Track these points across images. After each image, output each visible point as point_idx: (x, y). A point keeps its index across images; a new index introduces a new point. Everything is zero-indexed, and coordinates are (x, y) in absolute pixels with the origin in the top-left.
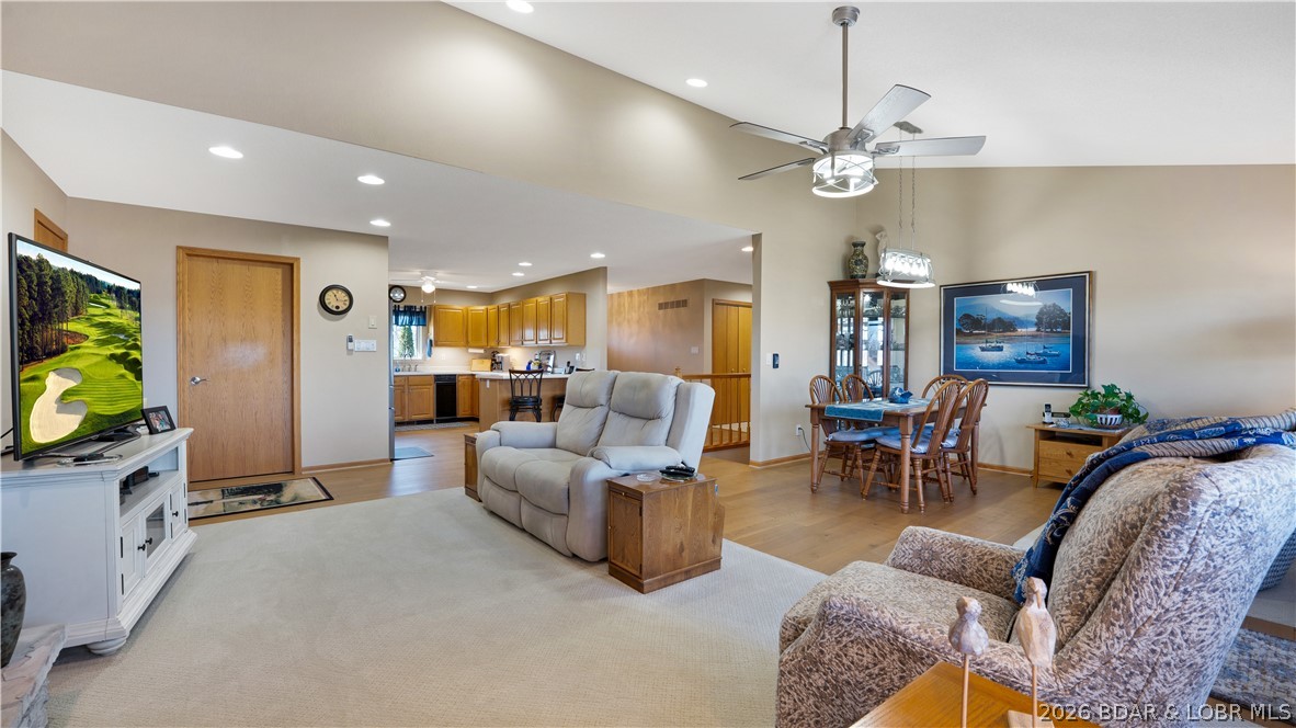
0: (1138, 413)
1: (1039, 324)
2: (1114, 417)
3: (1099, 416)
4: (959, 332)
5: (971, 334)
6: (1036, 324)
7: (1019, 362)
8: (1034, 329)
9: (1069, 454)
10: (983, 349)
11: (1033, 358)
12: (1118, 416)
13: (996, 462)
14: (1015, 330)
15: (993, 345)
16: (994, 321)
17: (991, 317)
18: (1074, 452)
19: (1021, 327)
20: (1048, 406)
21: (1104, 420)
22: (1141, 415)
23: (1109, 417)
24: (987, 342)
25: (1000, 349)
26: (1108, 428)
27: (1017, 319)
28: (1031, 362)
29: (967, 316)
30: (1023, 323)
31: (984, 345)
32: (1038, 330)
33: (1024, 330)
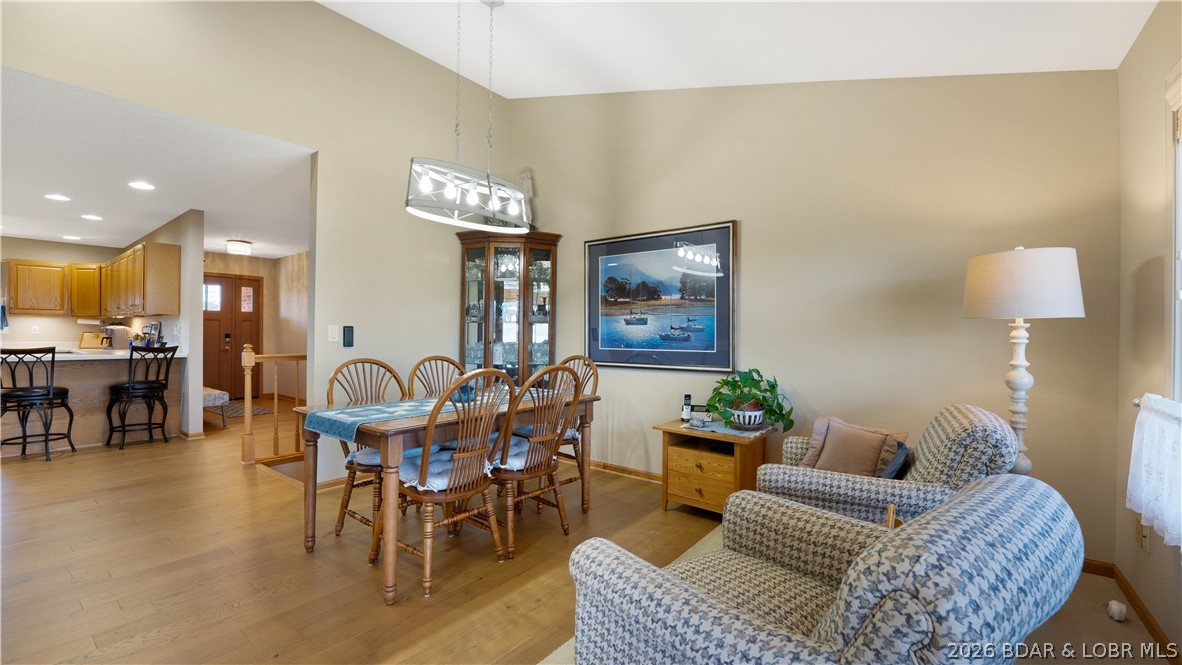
0: (781, 407)
1: (682, 290)
2: (753, 414)
3: (737, 413)
4: (606, 302)
5: (616, 303)
6: (680, 290)
7: (665, 338)
8: (678, 296)
9: (700, 467)
10: (628, 323)
11: (677, 333)
12: (758, 413)
13: (641, 468)
14: (659, 298)
15: (637, 317)
16: (639, 285)
17: (635, 281)
18: (704, 463)
19: (666, 294)
20: (688, 397)
21: (741, 418)
22: (784, 412)
23: (748, 414)
24: (631, 313)
25: (644, 322)
26: (747, 430)
27: (660, 283)
28: (675, 339)
29: (611, 280)
30: (668, 290)
31: (628, 317)
32: (682, 298)
33: (668, 297)
